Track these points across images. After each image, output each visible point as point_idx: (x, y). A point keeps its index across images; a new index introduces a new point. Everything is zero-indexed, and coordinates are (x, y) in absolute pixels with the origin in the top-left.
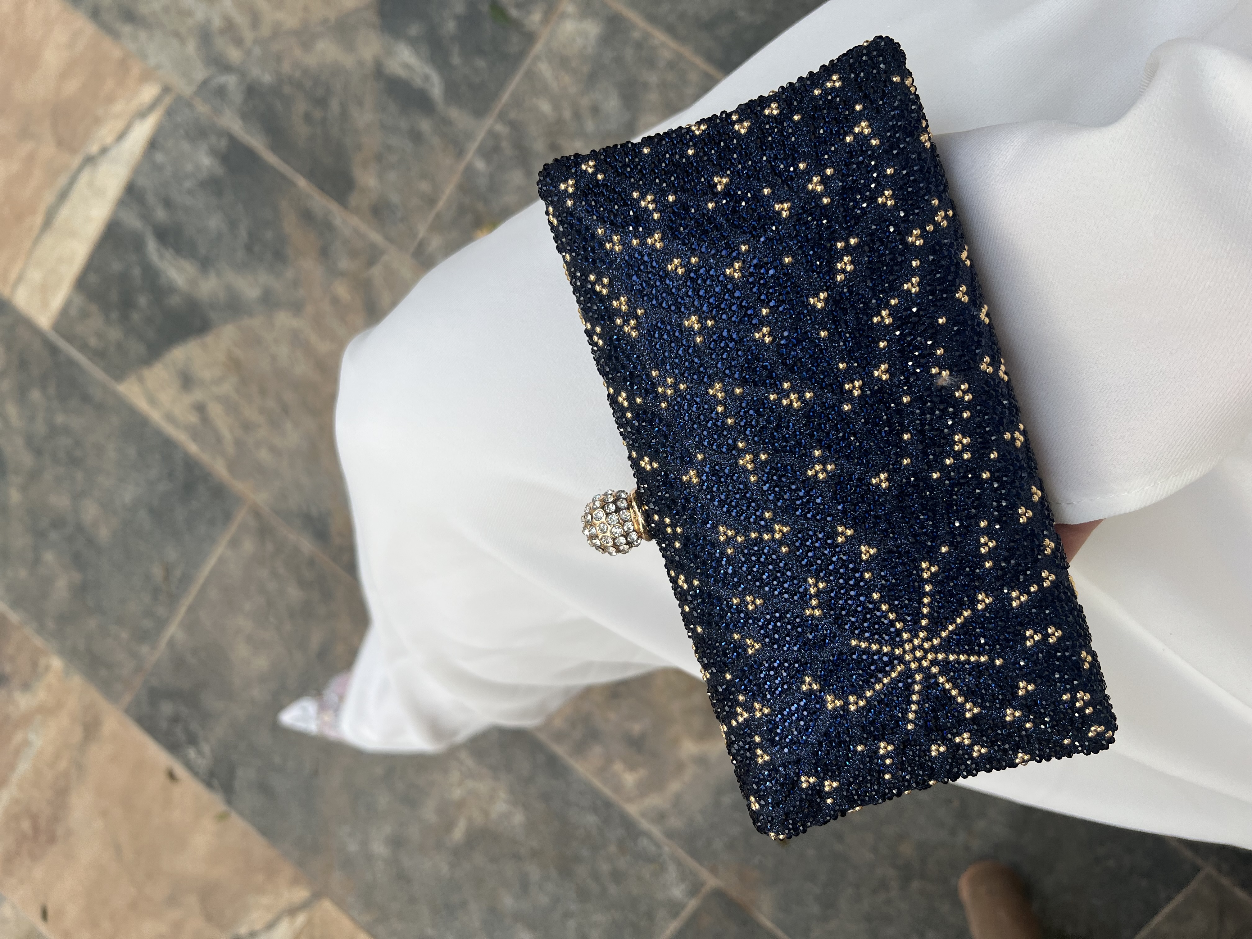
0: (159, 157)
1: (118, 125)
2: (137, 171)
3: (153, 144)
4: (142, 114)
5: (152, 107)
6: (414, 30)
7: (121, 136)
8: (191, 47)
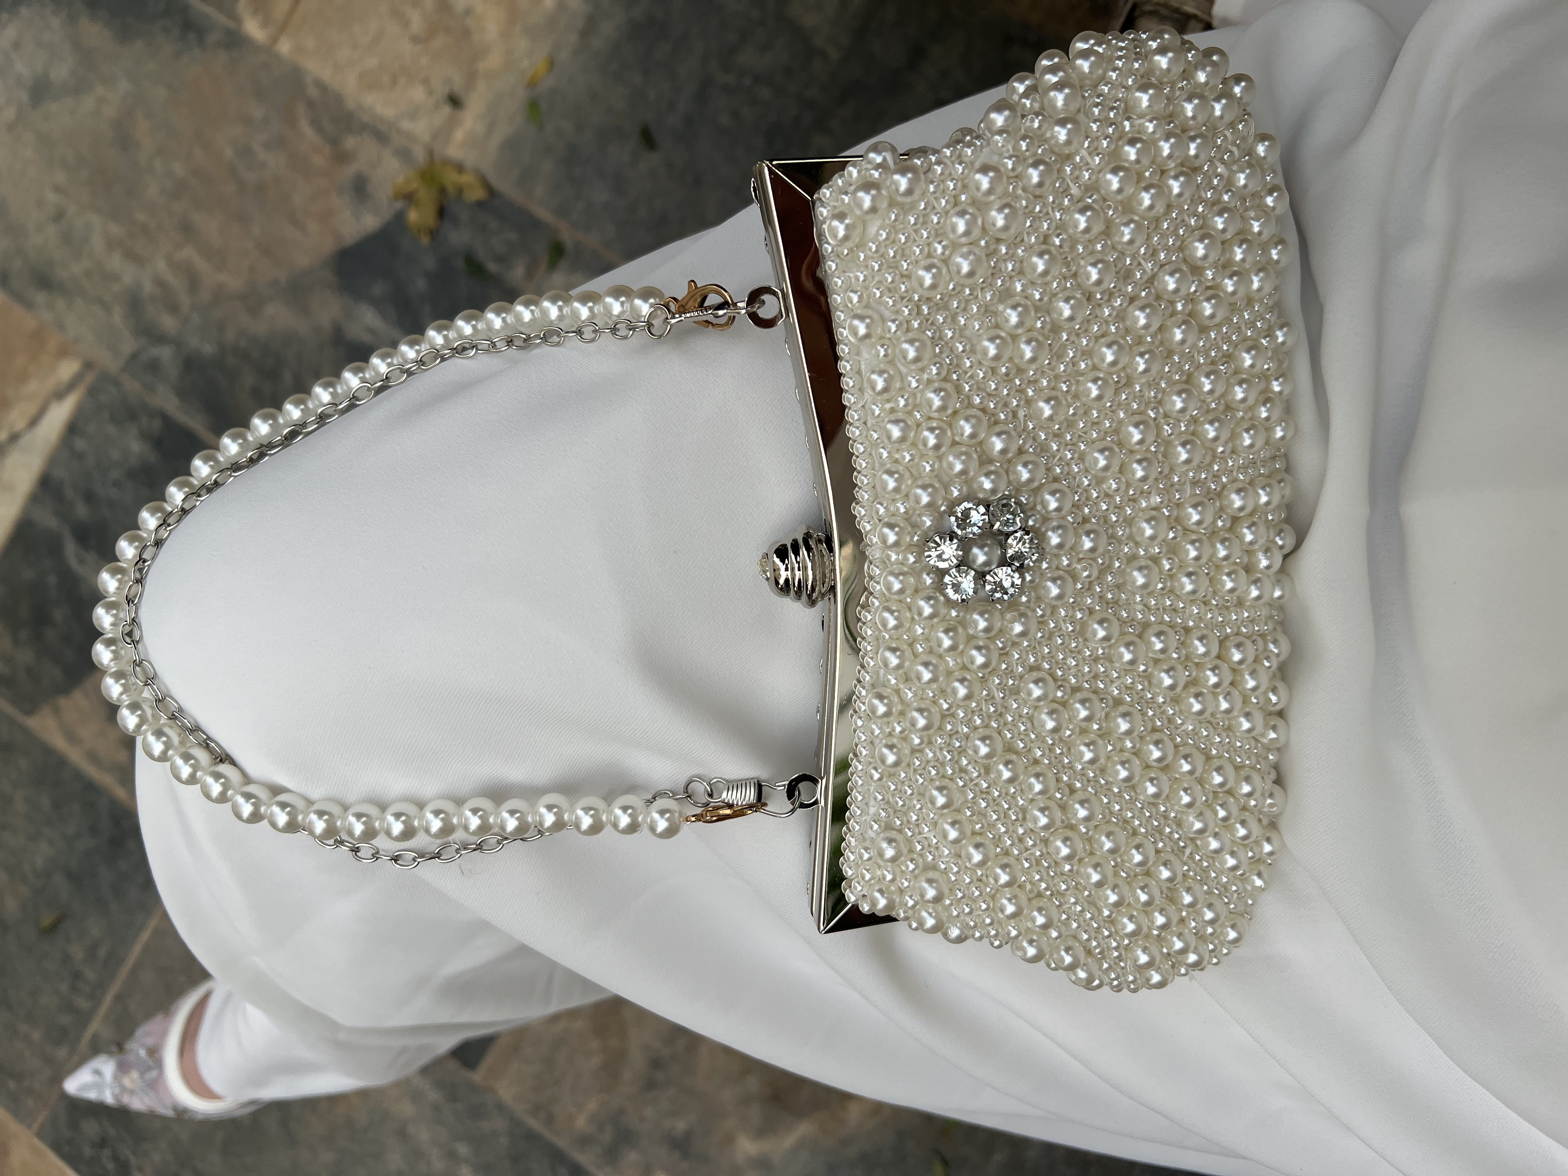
0: (80, 444)
1: (31, 409)
2: (53, 460)
3: (73, 429)
4: (59, 395)
5: (71, 386)
6: (378, 289)
7: (34, 421)
8: (118, 317)
